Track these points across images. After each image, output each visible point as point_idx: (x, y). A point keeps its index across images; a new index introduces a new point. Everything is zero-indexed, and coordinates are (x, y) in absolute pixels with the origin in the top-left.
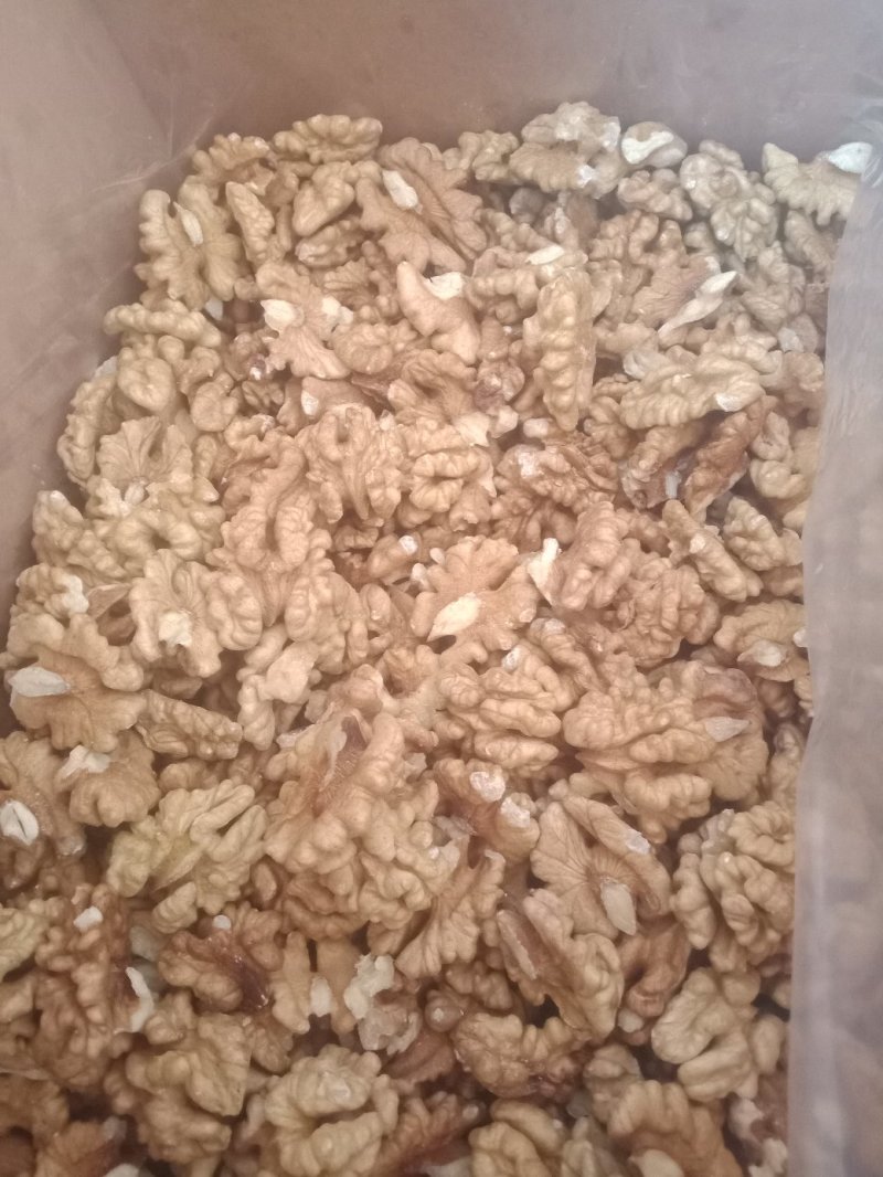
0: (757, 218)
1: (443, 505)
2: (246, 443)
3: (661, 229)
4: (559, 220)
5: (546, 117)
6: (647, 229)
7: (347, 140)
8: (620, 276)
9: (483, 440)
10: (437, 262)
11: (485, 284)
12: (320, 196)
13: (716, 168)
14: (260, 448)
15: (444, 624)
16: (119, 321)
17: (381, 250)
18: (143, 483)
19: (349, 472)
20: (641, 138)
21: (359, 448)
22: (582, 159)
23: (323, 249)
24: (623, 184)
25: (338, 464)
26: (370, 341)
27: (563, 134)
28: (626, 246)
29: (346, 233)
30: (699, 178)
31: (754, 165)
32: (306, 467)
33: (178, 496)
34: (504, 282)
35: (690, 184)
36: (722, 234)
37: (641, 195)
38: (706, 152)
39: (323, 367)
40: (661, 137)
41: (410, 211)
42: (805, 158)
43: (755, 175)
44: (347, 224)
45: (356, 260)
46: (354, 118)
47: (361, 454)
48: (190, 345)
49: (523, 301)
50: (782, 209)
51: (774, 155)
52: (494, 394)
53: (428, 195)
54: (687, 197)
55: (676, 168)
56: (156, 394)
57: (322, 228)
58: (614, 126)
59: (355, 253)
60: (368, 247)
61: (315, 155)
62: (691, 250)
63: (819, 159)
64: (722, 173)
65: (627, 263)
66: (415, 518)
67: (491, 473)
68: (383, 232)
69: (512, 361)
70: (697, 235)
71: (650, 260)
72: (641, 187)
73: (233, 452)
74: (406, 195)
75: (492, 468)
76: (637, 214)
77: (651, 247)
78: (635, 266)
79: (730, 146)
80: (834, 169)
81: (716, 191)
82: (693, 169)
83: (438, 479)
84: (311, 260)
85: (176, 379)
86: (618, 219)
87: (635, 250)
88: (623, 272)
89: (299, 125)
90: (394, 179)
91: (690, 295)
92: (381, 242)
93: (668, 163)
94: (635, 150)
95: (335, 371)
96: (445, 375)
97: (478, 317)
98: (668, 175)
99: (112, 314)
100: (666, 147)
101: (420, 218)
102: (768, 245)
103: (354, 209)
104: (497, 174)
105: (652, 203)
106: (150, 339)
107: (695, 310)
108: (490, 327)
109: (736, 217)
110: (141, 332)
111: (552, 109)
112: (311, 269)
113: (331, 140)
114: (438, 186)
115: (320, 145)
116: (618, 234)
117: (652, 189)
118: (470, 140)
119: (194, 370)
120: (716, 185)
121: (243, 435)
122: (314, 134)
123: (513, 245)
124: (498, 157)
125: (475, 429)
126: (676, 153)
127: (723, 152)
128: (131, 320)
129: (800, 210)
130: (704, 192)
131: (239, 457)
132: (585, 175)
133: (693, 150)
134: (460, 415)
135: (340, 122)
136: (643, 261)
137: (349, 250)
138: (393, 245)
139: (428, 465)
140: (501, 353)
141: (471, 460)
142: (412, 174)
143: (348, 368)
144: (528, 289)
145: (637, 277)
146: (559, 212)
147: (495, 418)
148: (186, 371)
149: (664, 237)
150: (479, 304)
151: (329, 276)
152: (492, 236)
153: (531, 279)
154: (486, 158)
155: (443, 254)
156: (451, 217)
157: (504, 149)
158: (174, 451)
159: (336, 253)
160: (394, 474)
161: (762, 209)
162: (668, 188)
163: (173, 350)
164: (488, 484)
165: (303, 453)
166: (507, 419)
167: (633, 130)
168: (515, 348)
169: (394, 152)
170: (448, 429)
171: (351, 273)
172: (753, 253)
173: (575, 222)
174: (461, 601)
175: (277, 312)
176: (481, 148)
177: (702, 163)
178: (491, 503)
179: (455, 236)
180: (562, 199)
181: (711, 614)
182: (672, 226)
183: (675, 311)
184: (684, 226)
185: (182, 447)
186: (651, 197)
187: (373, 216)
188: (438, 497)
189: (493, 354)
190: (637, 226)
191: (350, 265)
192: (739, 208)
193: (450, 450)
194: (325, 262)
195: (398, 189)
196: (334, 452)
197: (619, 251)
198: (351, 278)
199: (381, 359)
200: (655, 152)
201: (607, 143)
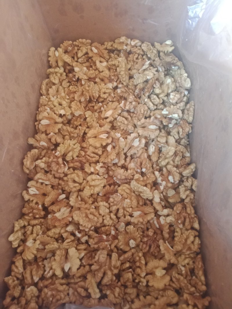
0: (154, 53)
1: (106, 97)
2: (73, 89)
3: (139, 55)
4: (122, 55)
5: (119, 39)
6: (136, 56)
7: (85, 43)
8: (132, 63)
9: (111, 88)
10: (101, 61)
11: (110, 63)
12: (82, 51)
13: (147, 45)
14: (75, 90)
15: (107, 115)
16: (50, 71)
17: (92, 60)
18: (56, 95)
19: (90, 91)
20: (134, 41)
21: (92, 87)
22: (124, 45)
23: (82, 60)
24: (132, 49)
25: (88, 90)
26: (92, 73)
27: (121, 41)
28: (133, 58)
29: (86, 57)
30: (144, 47)
31: (153, 45)
32: (83, 92)
33: (63, 97)
34: (113, 63)
35: (143, 48)
36: (149, 56)
37: (135, 50)
38: (145, 43)
39: (84, 77)
40: (137, 41)
41: (96, 53)
42: (161, 44)
43: (153, 47)
44: (86, 56)
45: (88, 62)
46: (86, 40)
47: (92, 88)
48: (61, 75)
49: (117, 65)
50: (159, 52)
51: (156, 44)
52: (113, 80)
53: (99, 51)
54: (143, 51)
55: (140, 46)
56: (56, 81)
57: (82, 56)
58: (130, 40)
59: (88, 61)
60: (90, 60)
61: (80, 46)
62: (144, 59)
63: (163, 44)
64: (148, 46)
65: (134, 61)
66: (101, 100)
67: (113, 94)
68: (92, 57)
69: (115, 75)
70: (144, 57)
71: (137, 61)
72: (135, 49)
73: (70, 91)
74: (95, 51)
75: (113, 93)
76: (135, 53)
77: (137, 58)
78: (135, 62)
79: (149, 42)
80: (166, 44)
81: (147, 49)
82: (143, 46)
83: (105, 93)
84: (80, 62)
85: (59, 79)
86: (132, 54)
87: (135, 59)
88: (133, 63)
89: (77, 41)
90: (93, 48)
91: (143, 65)
92: (92, 58)
93: (139, 45)
94: (133, 43)
95: (86, 78)
96: (104, 77)
97: (109, 69)
98: (139, 47)
99: (48, 70)
100: (138, 42)
101: (98, 54)
102: (156, 57)
103: (87, 53)
104: (110, 48)
105: (137, 52)
106: (55, 74)
107: (144, 67)
108: (112, 71)
109: (151, 53)
110: (53, 73)
111: (120, 37)
112: (80, 63)
113: (82, 43)
114: (101, 49)
115: (81, 44)
116: (132, 57)
117: (137, 49)
118: (106, 43)
119: (62, 78)
120: (147, 48)
121: (72, 88)
122: (80, 42)
123: (114, 59)
124: (110, 45)
125: (110, 86)
126: (140, 44)
127: (148, 43)
128: (51, 71)
129: (162, 51)
130: (145, 49)
131: (72, 91)
132: (125, 47)
133: (143, 43)
134: (107, 83)
135: (84, 40)
136: (136, 61)
137: (87, 60)
138: (94, 59)
139: (103, 90)
140: (114, 74)
141: (110, 91)
142: (96, 48)
143: (88, 77)
144: (117, 64)
145: (135, 63)
146: (122, 53)
147: (113, 84)
148: (61, 78)
149: (139, 57)
150: (110, 66)
151: (84, 64)
152: (110, 57)
153: (118, 62)
154: (108, 45)
155: (102, 59)
156: (103, 54)
157: (111, 44)
158: (61, 90)
159: (85, 61)
160: (97, 92)
161: (155, 52)
162: (139, 49)
163: (59, 75)
164: (113, 95)
165: (82, 90)
166: (115, 84)
167: (132, 40)
168: (116, 73)
169: (93, 45)
170: (106, 86)
171: (87, 64)
172: (154, 59)
173: (124, 55)
174: (109, 111)
175: (76, 69)
176: (108, 44)
177: (144, 45)
178: (113, 99)
179: (104, 57)
180: (122, 51)
181: (149, 111)
182: (141, 55)
183: (141, 68)
184: (143, 56)
185: (62, 89)
186: (137, 50)
187: (90, 54)
188: (105, 96)
189: (112, 74)
190: (135, 55)
191: (87, 63)
192: (151, 51)
193: (107, 89)
194: (83, 62)
195: (94, 50)
196: (87, 88)
197: (132, 59)
198: (87, 65)
199: (94, 75)
200: (136, 43)
201: (129, 43)
